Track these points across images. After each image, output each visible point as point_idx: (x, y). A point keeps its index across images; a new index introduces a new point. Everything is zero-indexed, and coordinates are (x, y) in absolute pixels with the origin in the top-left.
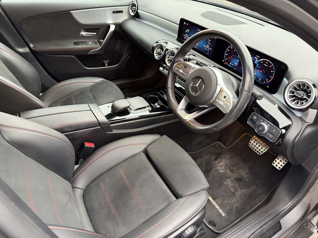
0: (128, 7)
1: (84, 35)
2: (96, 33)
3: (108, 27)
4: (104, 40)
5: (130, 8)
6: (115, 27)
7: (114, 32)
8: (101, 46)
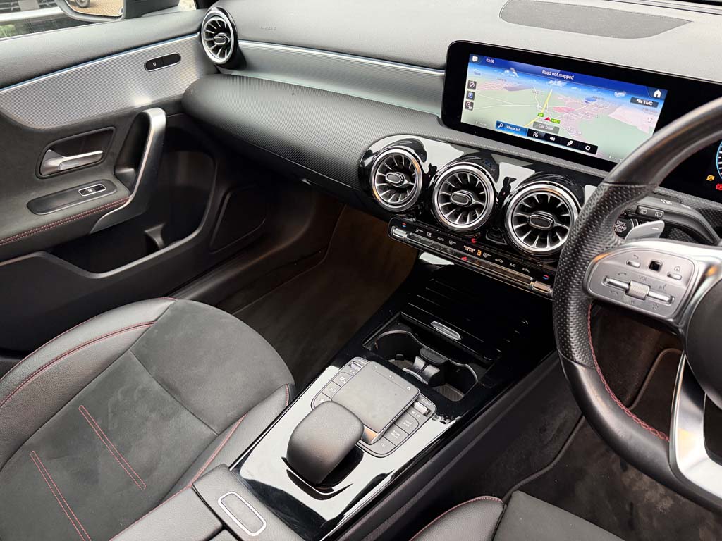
0: (196, 36)
1: (62, 169)
2: (101, 152)
3: (142, 120)
4: (137, 167)
5: (205, 40)
6: (167, 115)
7: (169, 132)
8: (131, 190)
